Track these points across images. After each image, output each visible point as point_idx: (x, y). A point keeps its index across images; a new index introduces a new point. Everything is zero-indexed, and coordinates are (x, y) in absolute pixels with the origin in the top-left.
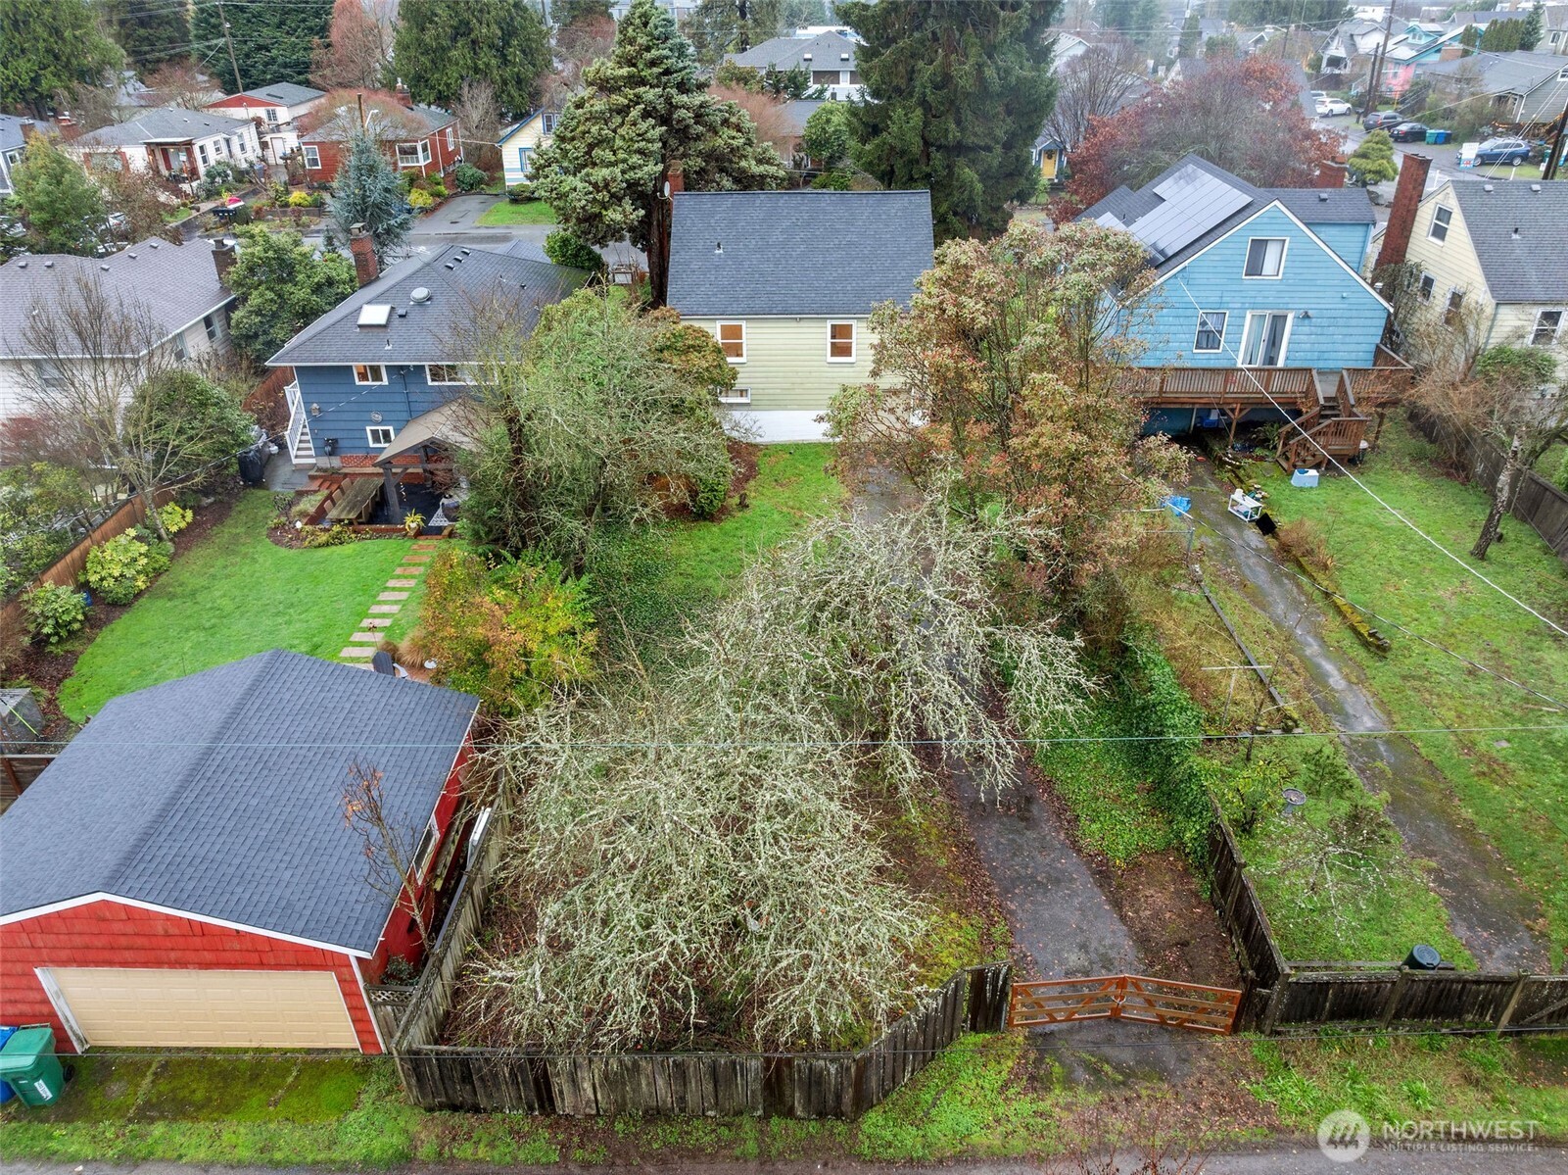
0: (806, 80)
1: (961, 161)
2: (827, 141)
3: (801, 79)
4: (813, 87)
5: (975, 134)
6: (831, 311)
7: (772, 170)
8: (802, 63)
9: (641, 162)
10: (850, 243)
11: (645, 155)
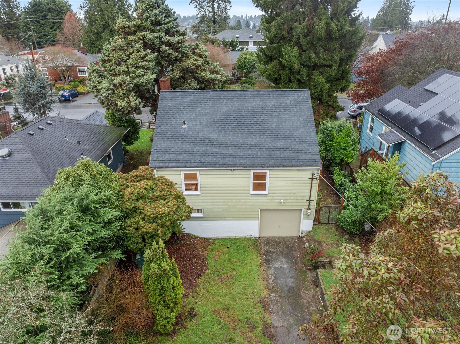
0: (237, 44)
1: (316, 72)
2: (245, 66)
3: (235, 44)
4: (239, 47)
5: (324, 60)
6: (253, 165)
7: (218, 77)
8: (235, 38)
9: (143, 73)
10: (264, 121)
11: (146, 69)
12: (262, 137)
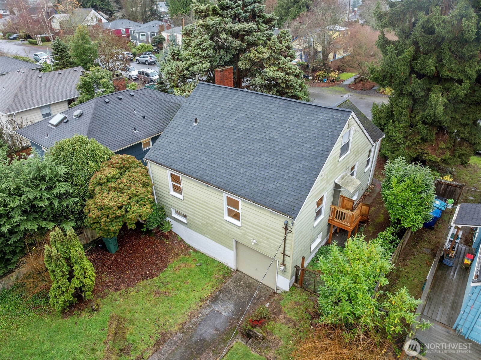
6: (225, 188)
12: (257, 158)
